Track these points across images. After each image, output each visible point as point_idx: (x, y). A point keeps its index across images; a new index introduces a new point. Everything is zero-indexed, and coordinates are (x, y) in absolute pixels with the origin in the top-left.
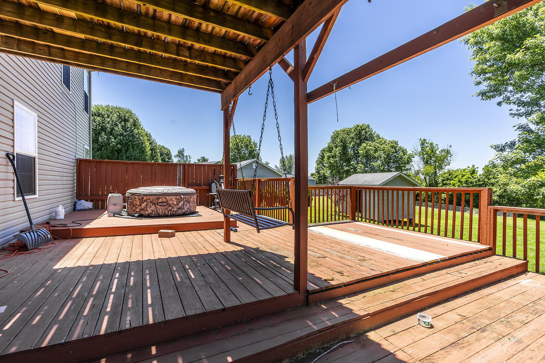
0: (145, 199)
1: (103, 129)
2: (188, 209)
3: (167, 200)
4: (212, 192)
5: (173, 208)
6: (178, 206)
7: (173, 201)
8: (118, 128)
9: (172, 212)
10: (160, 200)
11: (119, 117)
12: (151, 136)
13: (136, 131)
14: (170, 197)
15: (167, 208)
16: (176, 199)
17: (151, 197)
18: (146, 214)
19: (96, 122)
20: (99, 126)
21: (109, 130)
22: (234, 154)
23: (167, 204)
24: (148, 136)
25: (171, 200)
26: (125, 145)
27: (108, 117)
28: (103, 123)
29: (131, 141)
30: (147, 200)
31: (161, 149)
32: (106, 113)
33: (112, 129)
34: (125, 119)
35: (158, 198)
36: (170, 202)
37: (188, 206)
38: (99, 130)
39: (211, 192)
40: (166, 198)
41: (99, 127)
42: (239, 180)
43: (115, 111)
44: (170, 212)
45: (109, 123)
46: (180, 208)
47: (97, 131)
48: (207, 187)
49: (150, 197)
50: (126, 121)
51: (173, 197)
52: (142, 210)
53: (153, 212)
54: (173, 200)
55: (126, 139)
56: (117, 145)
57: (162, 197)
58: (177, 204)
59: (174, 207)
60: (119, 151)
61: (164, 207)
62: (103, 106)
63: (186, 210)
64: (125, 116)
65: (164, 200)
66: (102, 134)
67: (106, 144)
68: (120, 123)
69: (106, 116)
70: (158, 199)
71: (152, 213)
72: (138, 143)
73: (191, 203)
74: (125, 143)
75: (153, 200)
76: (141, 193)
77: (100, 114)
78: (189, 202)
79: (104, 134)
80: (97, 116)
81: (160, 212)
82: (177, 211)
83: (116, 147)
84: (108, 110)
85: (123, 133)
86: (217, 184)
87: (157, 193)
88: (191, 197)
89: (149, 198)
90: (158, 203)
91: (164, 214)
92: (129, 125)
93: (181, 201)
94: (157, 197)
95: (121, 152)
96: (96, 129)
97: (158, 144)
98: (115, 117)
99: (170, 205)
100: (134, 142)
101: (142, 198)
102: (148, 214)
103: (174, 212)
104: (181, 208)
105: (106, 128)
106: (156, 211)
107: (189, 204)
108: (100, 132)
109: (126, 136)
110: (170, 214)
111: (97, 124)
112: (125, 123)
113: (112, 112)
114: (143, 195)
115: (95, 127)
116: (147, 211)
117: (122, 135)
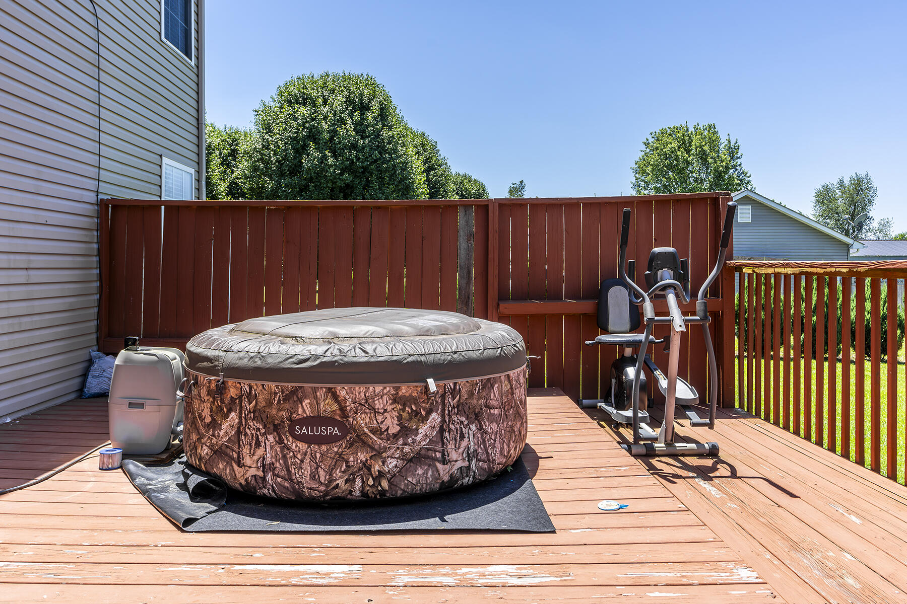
0: (233, 392)
1: (314, 135)
2: (470, 456)
3: (343, 409)
4: (611, 327)
5: (378, 454)
6: (405, 444)
7: (376, 412)
8: (345, 128)
9: (371, 482)
10: (306, 408)
11: (349, 101)
12: (438, 151)
13: (385, 133)
14: (360, 391)
15: (340, 457)
16: (395, 401)
17: (260, 383)
18: (235, 478)
19: (296, 119)
20: (304, 128)
21: (326, 136)
22: (664, 185)
23: (346, 429)
24: (425, 147)
25: (368, 405)
26: (363, 172)
27: (325, 102)
28: (313, 119)
29: (376, 161)
30: (240, 397)
31: (461, 183)
32: (320, 94)
33: (334, 133)
34: (362, 103)
35: (294, 392)
36: (363, 420)
37: (470, 442)
38: (305, 138)
39: (606, 331)
40: (335, 397)
41: (303, 130)
42: (744, 270)
43: (340, 86)
44: (358, 483)
45: (325, 118)
46: (419, 458)
47: (298, 142)
48: (586, 306)
49: (253, 383)
50: (364, 108)
51: (379, 388)
52: (219, 452)
53: (269, 477)
54: (379, 405)
55: (363, 156)
56: (341, 174)
57: (315, 390)
58: (405, 431)
59: (385, 449)
60: (348, 191)
61: (324, 448)
62: (315, 76)
63: (459, 464)
64: (361, 95)
65: (328, 406)
66: (311, 147)
67: (318, 174)
68: (351, 115)
69: (320, 100)
70: (295, 397)
71: (264, 479)
72: (394, 166)
73: (492, 419)
74: (363, 167)
75: (270, 403)
76: (217, 358)
77: (307, 99)
78: (476, 416)
79: (316, 148)
80: (300, 104)
81: (304, 476)
82: (402, 472)
83: (340, 179)
84: (325, 86)
85: (358, 141)
86: (638, 295)
87: (287, 365)
88: (488, 385)
89: (251, 387)
90: (293, 423)
91: (326, 493)
92: (370, 116)
93: (429, 412)
94: (290, 385)
95: (352, 192)
96: (297, 137)
97: (454, 171)
98: (338, 100)
99: (360, 441)
100: (383, 163)
101: (221, 389)
102: (243, 482)
103: (385, 484)
104: (428, 457)
105: (320, 133)
106: (284, 473)
107: (480, 428)
108: (304, 144)
109: (363, 148)
110: (364, 493)
111: (299, 125)
112: (362, 114)
113: (334, 91)
114: (223, 370)
115: (296, 133)
116: (240, 464)
117: (354, 146)
